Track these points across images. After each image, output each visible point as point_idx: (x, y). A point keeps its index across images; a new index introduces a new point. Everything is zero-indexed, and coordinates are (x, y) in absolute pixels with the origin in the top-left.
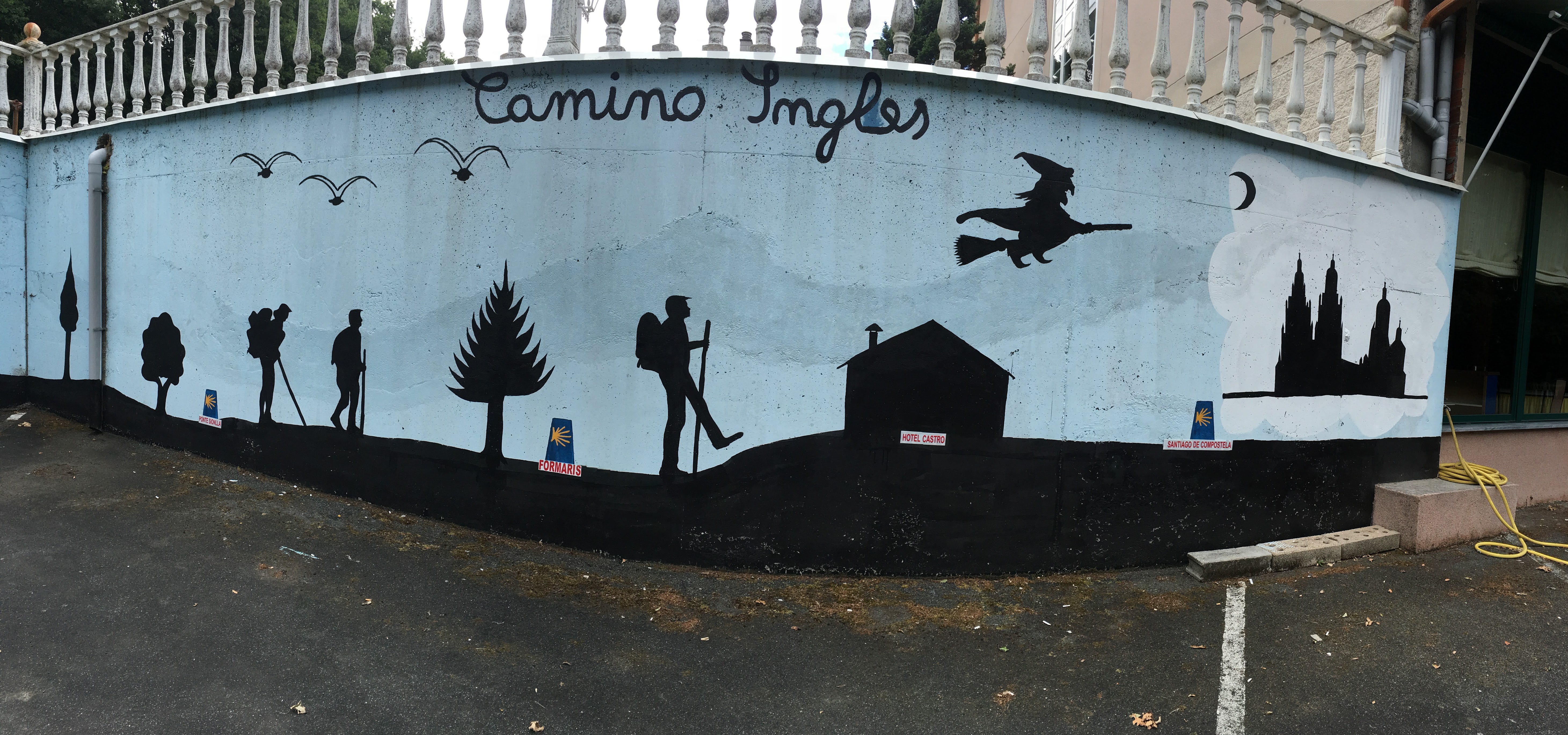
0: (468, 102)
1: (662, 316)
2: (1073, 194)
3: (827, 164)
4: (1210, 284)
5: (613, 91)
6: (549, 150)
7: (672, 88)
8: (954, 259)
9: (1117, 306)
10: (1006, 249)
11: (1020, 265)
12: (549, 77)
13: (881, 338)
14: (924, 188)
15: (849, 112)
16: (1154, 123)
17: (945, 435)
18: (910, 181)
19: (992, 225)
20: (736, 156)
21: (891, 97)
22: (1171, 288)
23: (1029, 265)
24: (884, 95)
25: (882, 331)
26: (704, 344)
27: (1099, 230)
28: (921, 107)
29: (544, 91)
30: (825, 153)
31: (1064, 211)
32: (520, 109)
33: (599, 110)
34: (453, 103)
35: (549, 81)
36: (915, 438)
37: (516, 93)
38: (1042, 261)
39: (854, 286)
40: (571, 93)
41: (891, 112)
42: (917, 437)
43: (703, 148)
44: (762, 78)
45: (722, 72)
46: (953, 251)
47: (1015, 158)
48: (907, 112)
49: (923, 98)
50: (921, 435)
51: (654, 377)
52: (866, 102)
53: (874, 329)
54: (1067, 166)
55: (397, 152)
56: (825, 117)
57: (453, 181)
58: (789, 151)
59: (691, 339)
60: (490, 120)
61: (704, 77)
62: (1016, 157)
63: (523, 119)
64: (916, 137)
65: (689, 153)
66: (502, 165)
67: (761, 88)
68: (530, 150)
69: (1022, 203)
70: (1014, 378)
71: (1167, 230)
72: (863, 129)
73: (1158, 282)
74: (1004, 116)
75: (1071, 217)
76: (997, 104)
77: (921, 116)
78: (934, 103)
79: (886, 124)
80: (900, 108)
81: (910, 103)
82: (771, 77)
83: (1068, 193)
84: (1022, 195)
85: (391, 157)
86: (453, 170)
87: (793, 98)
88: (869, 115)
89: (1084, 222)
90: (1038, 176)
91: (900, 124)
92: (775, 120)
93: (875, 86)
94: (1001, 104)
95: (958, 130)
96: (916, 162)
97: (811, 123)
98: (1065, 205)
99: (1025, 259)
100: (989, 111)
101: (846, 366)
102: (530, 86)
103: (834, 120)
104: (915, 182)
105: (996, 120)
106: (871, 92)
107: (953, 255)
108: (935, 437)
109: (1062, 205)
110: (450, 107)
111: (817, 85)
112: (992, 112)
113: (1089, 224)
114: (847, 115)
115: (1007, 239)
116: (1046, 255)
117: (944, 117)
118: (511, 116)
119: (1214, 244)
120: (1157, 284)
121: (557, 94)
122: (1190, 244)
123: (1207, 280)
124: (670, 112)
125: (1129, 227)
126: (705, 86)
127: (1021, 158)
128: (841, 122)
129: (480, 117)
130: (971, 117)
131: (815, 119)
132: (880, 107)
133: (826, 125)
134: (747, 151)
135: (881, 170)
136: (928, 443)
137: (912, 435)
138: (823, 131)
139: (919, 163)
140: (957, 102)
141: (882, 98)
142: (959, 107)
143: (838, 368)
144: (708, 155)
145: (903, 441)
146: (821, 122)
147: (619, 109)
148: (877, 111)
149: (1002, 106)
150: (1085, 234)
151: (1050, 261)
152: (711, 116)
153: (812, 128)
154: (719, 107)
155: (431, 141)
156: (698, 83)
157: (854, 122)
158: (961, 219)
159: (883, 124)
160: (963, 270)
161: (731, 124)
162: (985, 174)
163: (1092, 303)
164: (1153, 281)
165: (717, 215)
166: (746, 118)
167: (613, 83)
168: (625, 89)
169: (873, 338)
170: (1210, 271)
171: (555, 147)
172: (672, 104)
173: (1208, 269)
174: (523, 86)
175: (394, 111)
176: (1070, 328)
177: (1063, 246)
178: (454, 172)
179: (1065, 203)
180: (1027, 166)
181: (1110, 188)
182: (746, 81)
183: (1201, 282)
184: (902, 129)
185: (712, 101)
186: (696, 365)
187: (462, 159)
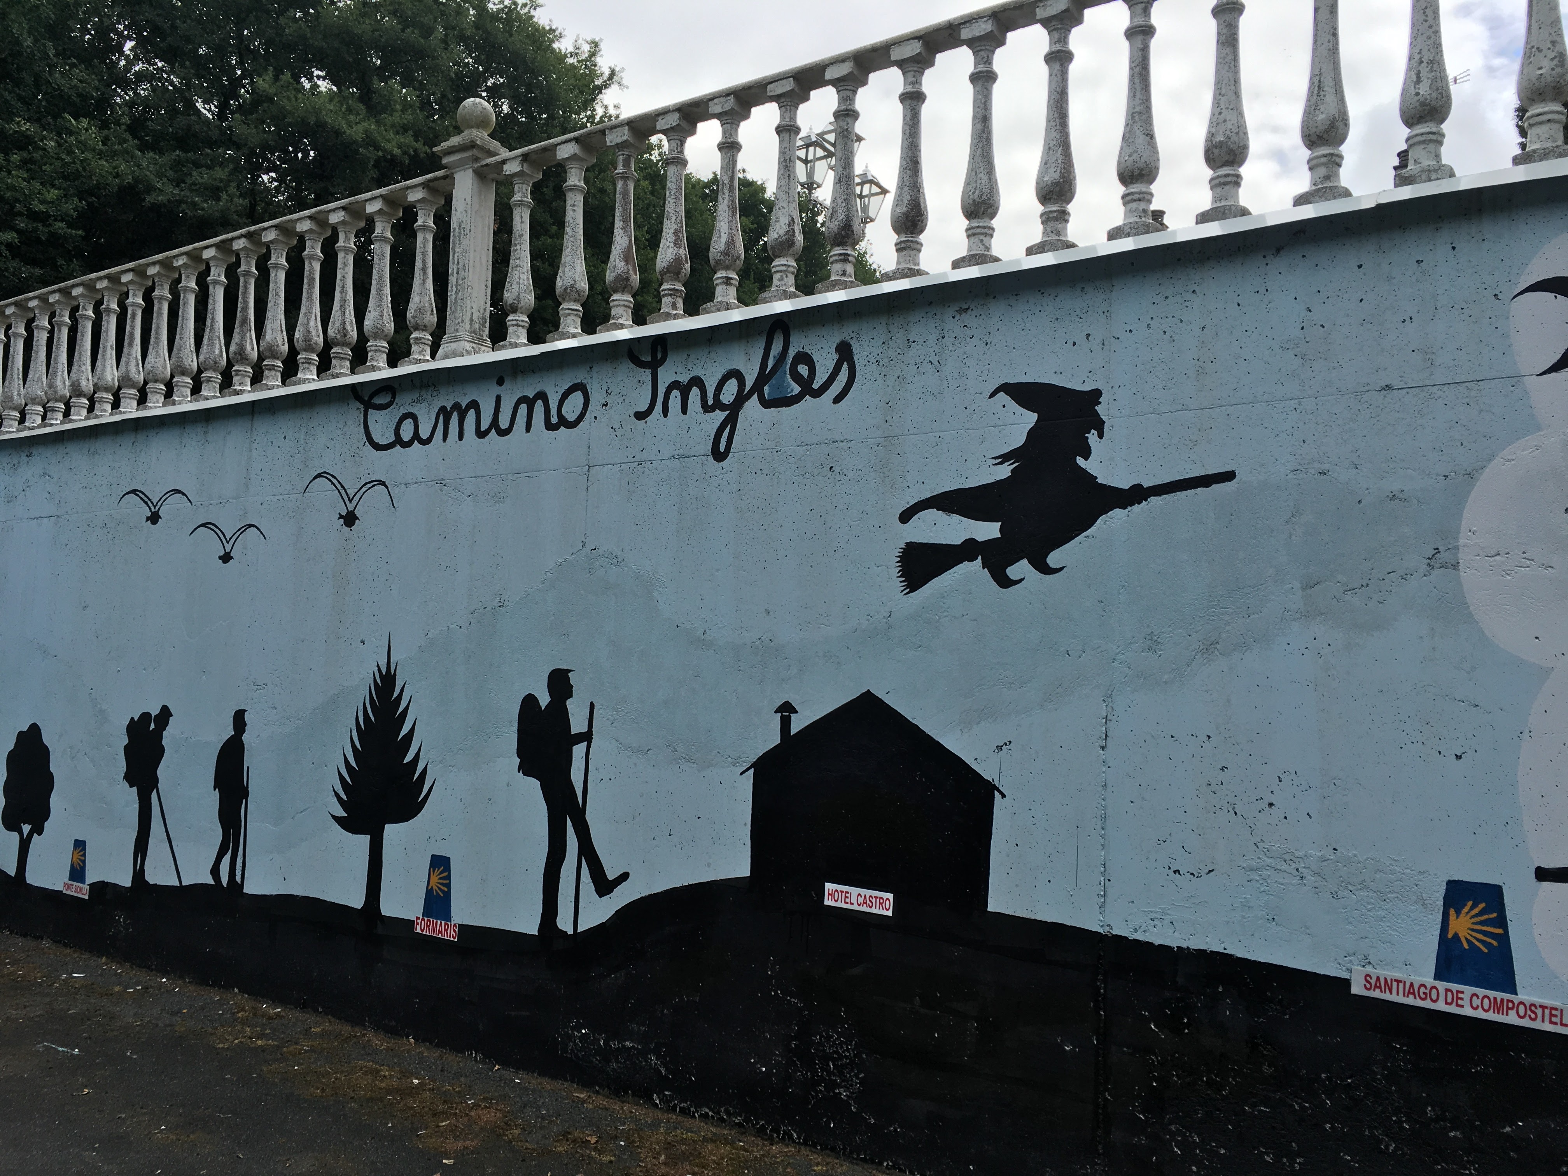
0: (356, 425)
1: (544, 700)
2: (1101, 436)
3: (724, 463)
4: (1466, 575)
5: (498, 399)
6: (433, 483)
7: (557, 389)
8: (897, 584)
9: (1209, 647)
10: (980, 557)
11: (1005, 582)
12: (436, 389)
13: (797, 725)
14: (851, 475)
15: (749, 384)
16: (1278, 250)
17: (891, 896)
18: (831, 468)
19: (956, 518)
20: (621, 468)
21: (803, 348)
22: (1348, 597)
23: (1021, 580)
24: (794, 348)
25: (797, 712)
26: (587, 737)
27: (1160, 495)
28: (845, 352)
29: (431, 407)
30: (722, 448)
31: (1084, 471)
32: (407, 433)
33: (484, 426)
34: (341, 427)
35: (435, 393)
36: (846, 897)
37: (403, 411)
38: (1046, 570)
39: (759, 641)
40: (456, 406)
41: (803, 370)
42: (848, 895)
43: (586, 462)
44: (649, 359)
45: (607, 360)
46: (894, 570)
47: (990, 398)
48: (825, 361)
49: (848, 338)
50: (854, 891)
51: (534, 784)
52: (770, 364)
53: (786, 710)
54: (1087, 388)
55: (286, 492)
56: (722, 397)
57: (339, 527)
58: (681, 452)
59: (574, 731)
60: (378, 447)
61: (589, 369)
62: (992, 395)
63: (408, 444)
64: (838, 399)
65: (572, 470)
66: (388, 505)
67: (649, 372)
68: (416, 483)
69: (1005, 471)
70: (1003, 796)
71: (1326, 467)
72: (766, 404)
73: (1310, 585)
74: (969, 332)
75: (1100, 480)
76: (957, 317)
77: (845, 365)
78: (862, 343)
79: (797, 389)
80: (816, 361)
81: (830, 350)
82: (659, 356)
83: (1092, 437)
84: (1004, 458)
85: (282, 497)
86: (340, 514)
87: (684, 378)
88: (774, 382)
89: (1125, 484)
90: (1031, 418)
91: (816, 386)
92: (665, 411)
93: (782, 338)
94: (964, 315)
95: (899, 373)
96: (838, 437)
97: (707, 408)
98: (1086, 459)
99: (1013, 572)
100: (945, 332)
101: (752, 771)
102: (418, 401)
103: (732, 399)
104: (837, 469)
105: (956, 342)
106: (776, 348)
107: (894, 578)
108: (876, 898)
109: (1080, 461)
110: (339, 432)
111: (713, 355)
112: (950, 332)
113: (1137, 488)
114: (747, 389)
115: (980, 538)
116: (1054, 559)
117: (878, 358)
118: (399, 441)
119: (1471, 476)
120: (1309, 591)
121: (443, 409)
122: (1396, 487)
123: (1455, 566)
124: (554, 420)
125: (1228, 476)
126: (589, 381)
127: (1002, 394)
128: (741, 399)
129: (367, 443)
130: (918, 347)
131: (710, 402)
132: (788, 366)
133: (722, 407)
134: (633, 460)
135: (791, 460)
136: (864, 909)
137: (842, 892)
138: (720, 416)
139: (842, 439)
140: (896, 330)
141: (792, 353)
142: (899, 336)
143: (741, 774)
144: (593, 470)
145: (828, 902)
146: (718, 405)
147: (504, 424)
148: (785, 374)
149: (966, 318)
150: (1129, 508)
151: (1061, 569)
152: (596, 418)
153: (707, 414)
154: (604, 405)
155: (319, 476)
156: (583, 378)
157: (755, 396)
158: (906, 516)
159: (792, 390)
160: (911, 601)
161: (616, 426)
162: (941, 434)
163: (1153, 643)
164: (1297, 585)
165: (600, 552)
166: (632, 415)
167: (496, 390)
168: (510, 395)
169: (786, 724)
170: (1462, 542)
171: (440, 478)
172: (556, 408)
173: (1456, 539)
174: (411, 401)
175: (285, 437)
176: (1108, 698)
177: (1087, 537)
178: (341, 517)
179: (1086, 456)
180: (1012, 405)
181: (1180, 407)
182: (632, 365)
183: (1436, 572)
184: (817, 393)
185: (597, 397)
186: (579, 769)
187: (349, 498)
